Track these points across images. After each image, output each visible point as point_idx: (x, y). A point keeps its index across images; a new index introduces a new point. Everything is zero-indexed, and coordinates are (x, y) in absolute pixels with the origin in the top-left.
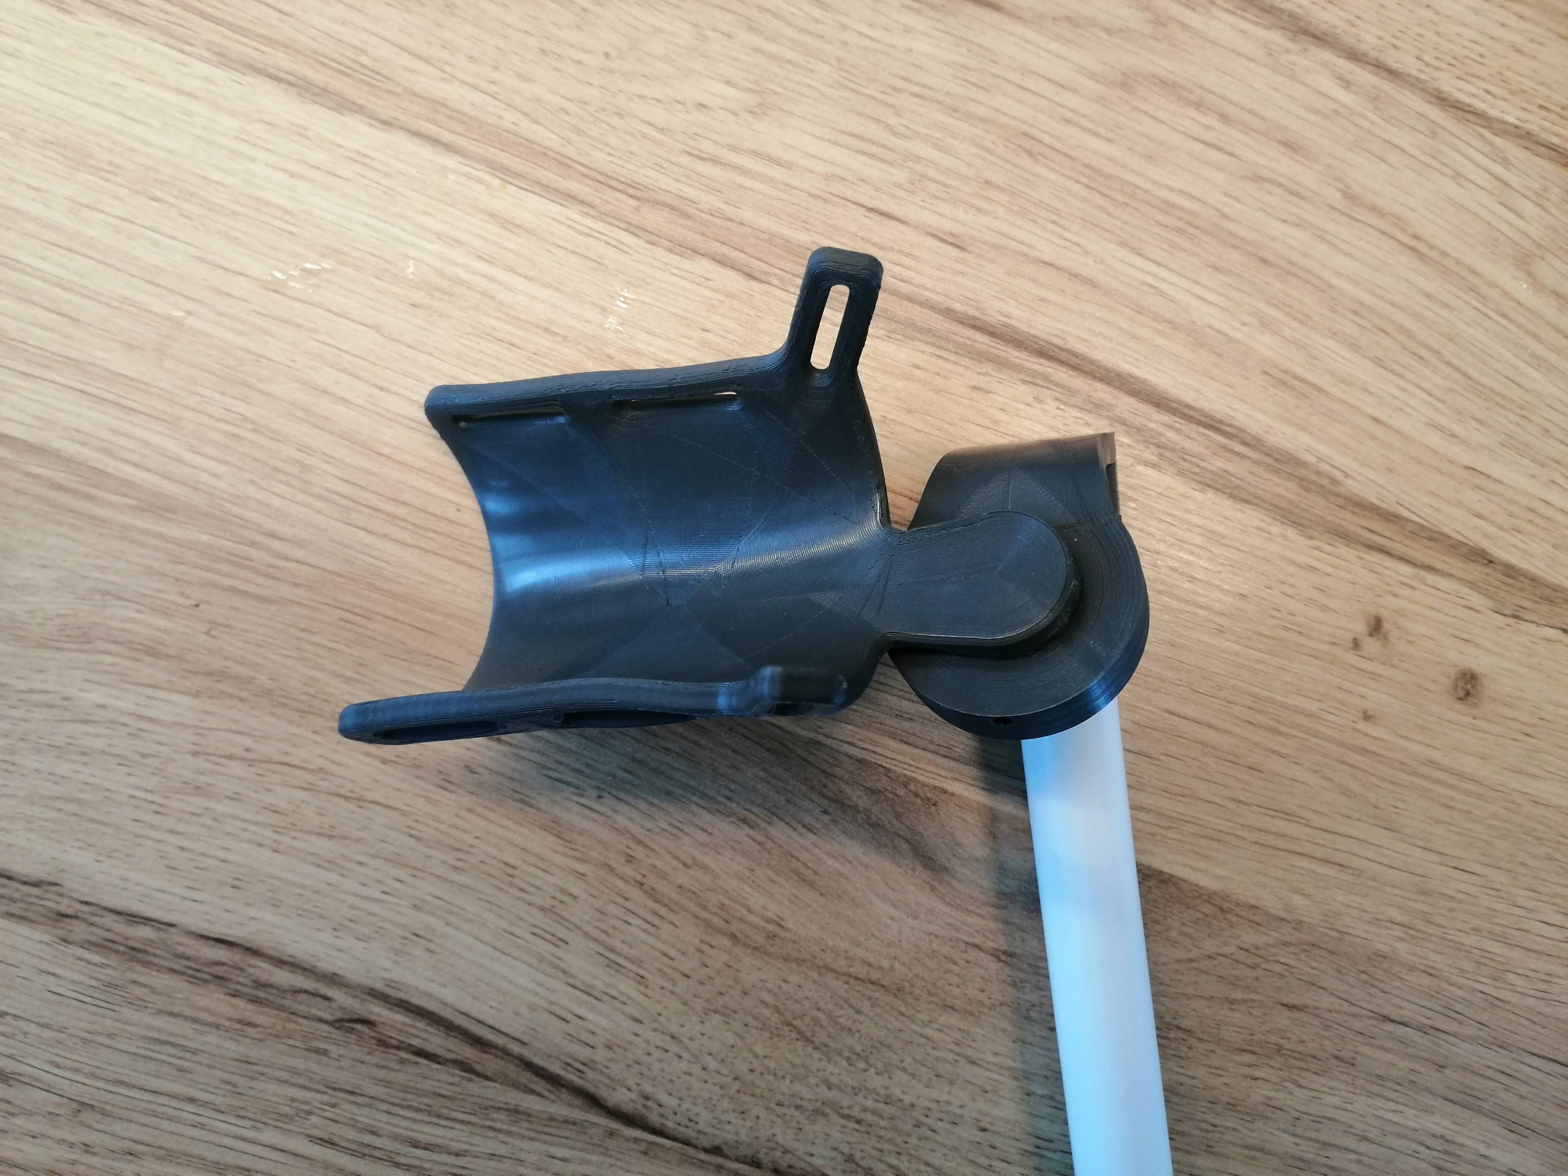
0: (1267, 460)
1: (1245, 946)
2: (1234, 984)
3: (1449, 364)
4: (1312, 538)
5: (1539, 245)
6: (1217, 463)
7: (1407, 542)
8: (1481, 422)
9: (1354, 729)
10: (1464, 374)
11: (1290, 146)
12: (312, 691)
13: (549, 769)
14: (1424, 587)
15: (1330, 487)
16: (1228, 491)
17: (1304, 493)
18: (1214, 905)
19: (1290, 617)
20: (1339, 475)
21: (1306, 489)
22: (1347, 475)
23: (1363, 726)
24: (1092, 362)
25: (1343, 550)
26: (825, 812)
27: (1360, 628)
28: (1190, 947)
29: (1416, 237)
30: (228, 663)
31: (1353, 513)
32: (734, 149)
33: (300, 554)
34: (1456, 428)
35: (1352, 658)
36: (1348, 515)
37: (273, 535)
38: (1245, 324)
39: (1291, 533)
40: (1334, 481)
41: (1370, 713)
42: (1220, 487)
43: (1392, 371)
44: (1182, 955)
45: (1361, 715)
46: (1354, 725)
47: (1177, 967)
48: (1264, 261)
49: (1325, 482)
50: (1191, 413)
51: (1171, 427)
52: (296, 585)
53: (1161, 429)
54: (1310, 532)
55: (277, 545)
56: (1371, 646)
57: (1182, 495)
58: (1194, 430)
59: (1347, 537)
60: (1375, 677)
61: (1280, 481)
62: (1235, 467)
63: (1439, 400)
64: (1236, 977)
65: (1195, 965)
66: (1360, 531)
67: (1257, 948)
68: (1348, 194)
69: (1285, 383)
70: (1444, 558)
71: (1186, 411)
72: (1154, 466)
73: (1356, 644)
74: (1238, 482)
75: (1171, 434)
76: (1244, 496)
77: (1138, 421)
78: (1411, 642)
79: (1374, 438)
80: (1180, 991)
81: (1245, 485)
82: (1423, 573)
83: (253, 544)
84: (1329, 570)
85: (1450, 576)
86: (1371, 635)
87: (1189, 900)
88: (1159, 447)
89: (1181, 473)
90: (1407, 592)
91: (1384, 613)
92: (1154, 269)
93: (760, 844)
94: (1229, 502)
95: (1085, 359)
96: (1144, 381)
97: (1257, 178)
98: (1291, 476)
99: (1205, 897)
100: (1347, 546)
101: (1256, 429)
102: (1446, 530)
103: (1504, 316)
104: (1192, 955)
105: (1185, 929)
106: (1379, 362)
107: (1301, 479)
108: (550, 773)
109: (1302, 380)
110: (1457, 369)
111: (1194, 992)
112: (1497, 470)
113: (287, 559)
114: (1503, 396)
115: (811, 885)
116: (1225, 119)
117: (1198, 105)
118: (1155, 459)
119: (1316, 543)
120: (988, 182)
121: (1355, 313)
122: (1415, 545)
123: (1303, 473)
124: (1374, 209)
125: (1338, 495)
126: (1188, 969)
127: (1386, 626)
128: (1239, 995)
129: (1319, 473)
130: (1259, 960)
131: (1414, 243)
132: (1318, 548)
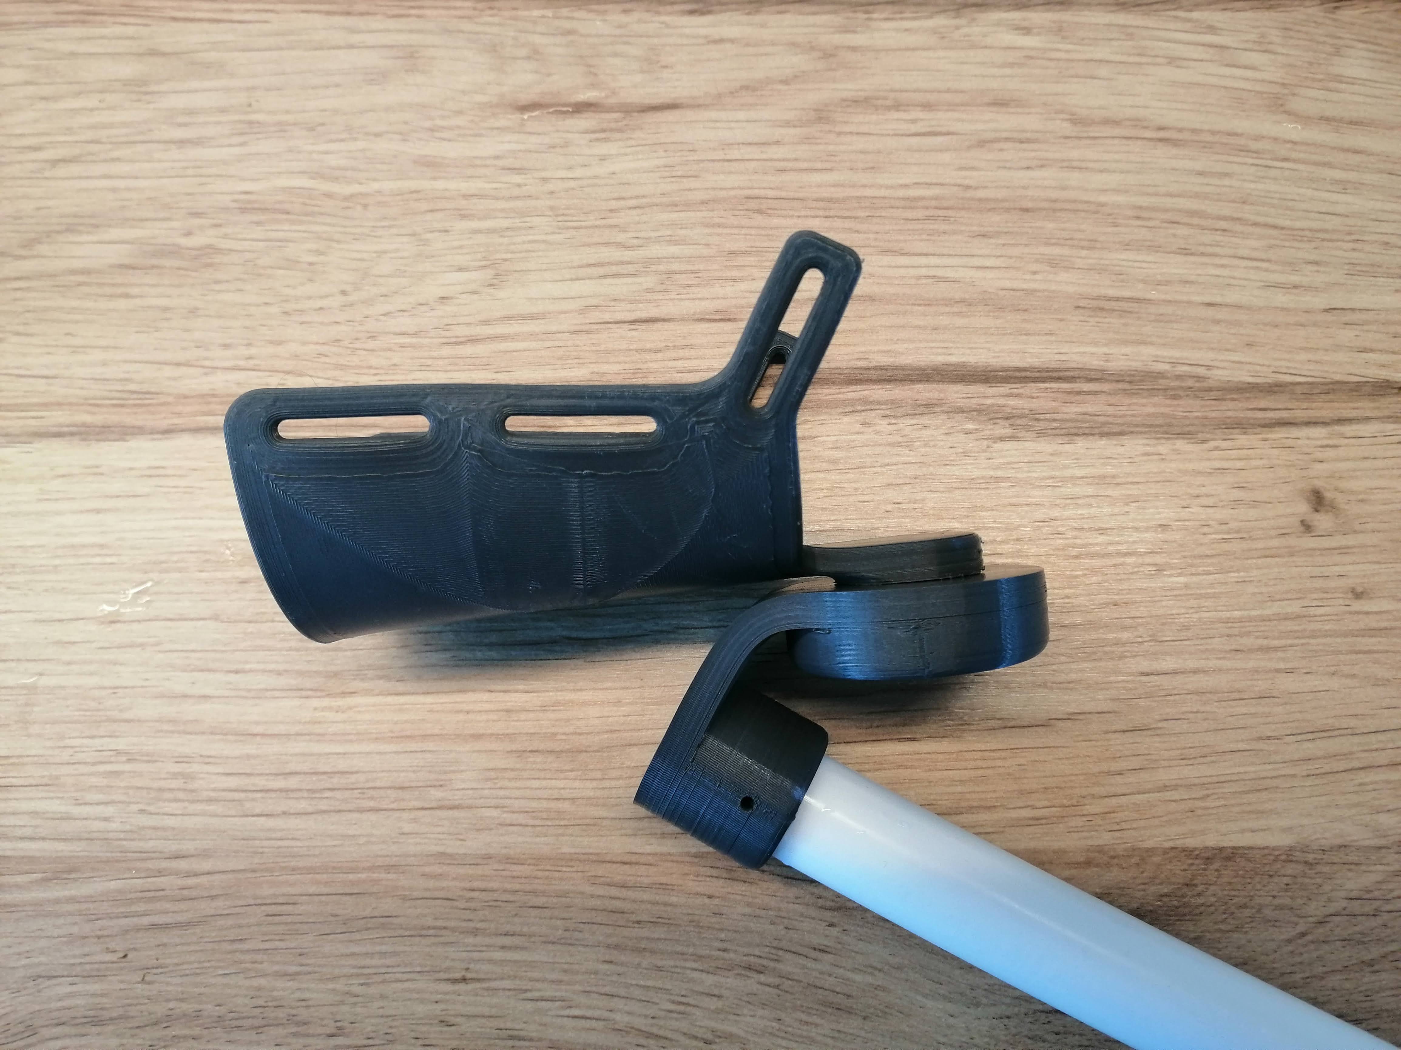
0: (1120, 386)
1: (1353, 894)
2: (1364, 943)
3: (1255, 224)
4: (1205, 441)
5: (1284, 85)
6: (1072, 410)
7: (1305, 405)
8: (1316, 263)
9: (1350, 613)
10: (1275, 227)
11: (1000, 103)
12: (261, 1002)
13: (526, 991)
14: (1347, 441)
15: (1197, 385)
16: (1096, 431)
17: (1176, 402)
18: (1297, 862)
19: (1224, 527)
20: (1201, 371)
21: (1175, 397)
22: (1209, 367)
23: (1357, 606)
24: (903, 368)
25: (1242, 440)
26: (831, 925)
27: (1303, 508)
28: (1295, 919)
29: (1161, 129)
30: (171, 1005)
31: (1233, 400)
32: (487, 322)
33: (207, 865)
34: (1295, 279)
35: (1309, 542)
36: (1231, 405)
37: (178, 857)
38: (1035, 273)
39: (1180, 444)
40: (1199, 378)
41: (1359, 589)
42: (1087, 431)
43: (1203, 254)
44: (1289, 932)
45: (1350, 595)
46: (1347, 608)
47: (1290, 948)
48: (1027, 210)
49: (1190, 383)
50: (1024, 374)
51: (1011, 395)
52: (213, 897)
53: (1002, 401)
54: (1200, 435)
55: (183, 865)
56: (1323, 521)
57: (1052, 455)
58: (1031, 388)
59: (1241, 426)
60: (1343, 550)
61: (1144, 401)
62: (1092, 406)
63: (1262, 260)
64: (1362, 933)
65: (1309, 938)
66: (1250, 414)
67: (1370, 891)
68: (1075, 120)
69: (1102, 309)
70: (1351, 405)
71: (1018, 374)
72: (1012, 438)
73: (1307, 527)
74: (1102, 419)
75: (1012, 402)
76: (1116, 429)
77: (974, 403)
78: (1362, 501)
79: (1217, 322)
80: (1307, 975)
81: (1110, 419)
82: (1337, 428)
83: (160, 873)
84: (1239, 464)
85: (1367, 419)
86: (1317, 511)
87: (1267, 868)
88: (1007, 419)
89: (1041, 434)
90: (1331, 453)
91: (1319, 484)
92: (923, 260)
93: (777, 987)
94: (1103, 442)
95: (896, 368)
96: (963, 365)
97: (982, 144)
98: (1153, 392)
99: (1283, 857)
100: (1245, 433)
101: (1096, 363)
102: (1338, 377)
103: (1285, 160)
104: (1301, 928)
105: (1277, 901)
106: (1185, 252)
107: (1165, 390)
108: (529, 995)
109: (1118, 299)
110: (1266, 225)
111: (1325, 969)
112: (1358, 301)
113: (196, 875)
114: (1326, 231)
115: (849, 1012)
116: (927, 106)
117: (897, 106)
118: (1008, 431)
119: (1212, 444)
120: (732, 253)
121: (1138, 218)
122: (1314, 405)
123: (1163, 383)
124: (1107, 122)
125: (1210, 390)
126: (1305, 946)
127: (1328, 495)
128: (1375, 952)
129: (1179, 377)
130: (1378, 903)
131: (1162, 134)
132: (1217, 448)
